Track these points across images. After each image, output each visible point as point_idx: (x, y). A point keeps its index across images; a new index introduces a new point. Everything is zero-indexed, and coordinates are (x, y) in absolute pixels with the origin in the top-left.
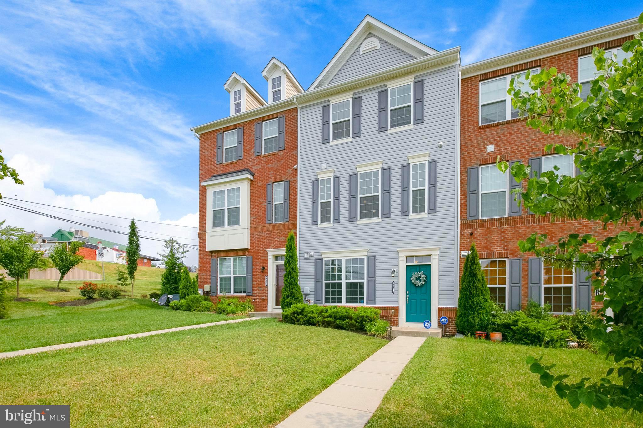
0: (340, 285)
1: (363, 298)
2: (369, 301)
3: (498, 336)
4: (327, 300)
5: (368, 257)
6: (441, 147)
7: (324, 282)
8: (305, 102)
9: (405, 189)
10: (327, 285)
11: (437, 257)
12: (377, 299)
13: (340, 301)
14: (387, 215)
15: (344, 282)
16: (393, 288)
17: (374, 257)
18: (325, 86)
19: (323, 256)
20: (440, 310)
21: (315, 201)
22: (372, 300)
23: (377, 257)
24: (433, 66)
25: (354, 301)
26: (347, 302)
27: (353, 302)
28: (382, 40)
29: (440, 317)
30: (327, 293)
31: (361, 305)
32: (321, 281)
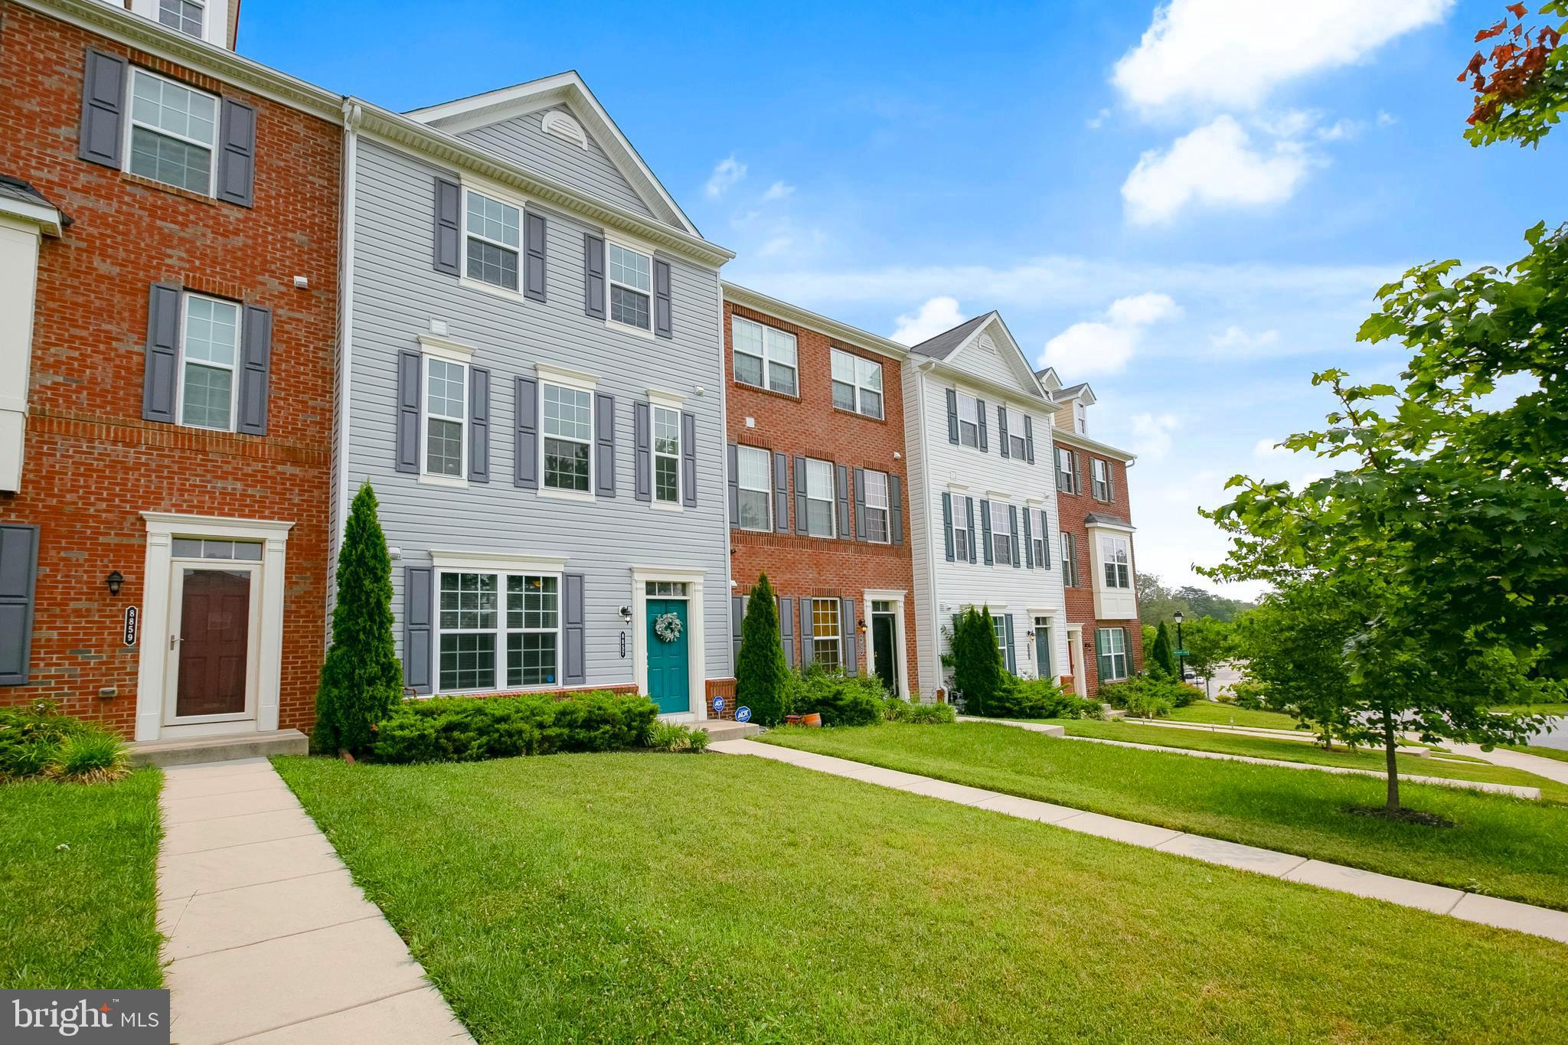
0: (488, 641)
1: (553, 672)
2: (569, 676)
3: (816, 718)
4: (447, 682)
5: (567, 576)
6: (700, 394)
7: (438, 632)
8: (378, 133)
9: (641, 448)
10: (447, 642)
11: (700, 588)
12: (587, 671)
13: (488, 680)
14: (607, 490)
15: (502, 632)
16: (623, 645)
17: (581, 577)
18: (448, 134)
19: (436, 562)
20: (709, 685)
21: (408, 407)
22: (577, 673)
23: (587, 578)
24: (685, 252)
25: (529, 677)
26: (510, 683)
27: (527, 682)
28: (592, 139)
29: (709, 699)
30: (447, 661)
31: (549, 688)
32: (429, 631)
